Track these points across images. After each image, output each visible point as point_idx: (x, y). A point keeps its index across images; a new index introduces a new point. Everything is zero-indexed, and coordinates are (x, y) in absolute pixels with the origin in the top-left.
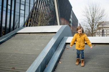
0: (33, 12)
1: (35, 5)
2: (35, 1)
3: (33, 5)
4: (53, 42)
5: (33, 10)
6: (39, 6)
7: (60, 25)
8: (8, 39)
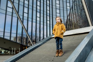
0: (67, 23)
1: (69, 17)
2: (68, 14)
3: (67, 18)
4: (87, 41)
5: (67, 21)
6: (72, 17)
7: (92, 26)
8: (44, 43)
